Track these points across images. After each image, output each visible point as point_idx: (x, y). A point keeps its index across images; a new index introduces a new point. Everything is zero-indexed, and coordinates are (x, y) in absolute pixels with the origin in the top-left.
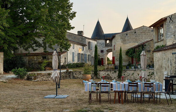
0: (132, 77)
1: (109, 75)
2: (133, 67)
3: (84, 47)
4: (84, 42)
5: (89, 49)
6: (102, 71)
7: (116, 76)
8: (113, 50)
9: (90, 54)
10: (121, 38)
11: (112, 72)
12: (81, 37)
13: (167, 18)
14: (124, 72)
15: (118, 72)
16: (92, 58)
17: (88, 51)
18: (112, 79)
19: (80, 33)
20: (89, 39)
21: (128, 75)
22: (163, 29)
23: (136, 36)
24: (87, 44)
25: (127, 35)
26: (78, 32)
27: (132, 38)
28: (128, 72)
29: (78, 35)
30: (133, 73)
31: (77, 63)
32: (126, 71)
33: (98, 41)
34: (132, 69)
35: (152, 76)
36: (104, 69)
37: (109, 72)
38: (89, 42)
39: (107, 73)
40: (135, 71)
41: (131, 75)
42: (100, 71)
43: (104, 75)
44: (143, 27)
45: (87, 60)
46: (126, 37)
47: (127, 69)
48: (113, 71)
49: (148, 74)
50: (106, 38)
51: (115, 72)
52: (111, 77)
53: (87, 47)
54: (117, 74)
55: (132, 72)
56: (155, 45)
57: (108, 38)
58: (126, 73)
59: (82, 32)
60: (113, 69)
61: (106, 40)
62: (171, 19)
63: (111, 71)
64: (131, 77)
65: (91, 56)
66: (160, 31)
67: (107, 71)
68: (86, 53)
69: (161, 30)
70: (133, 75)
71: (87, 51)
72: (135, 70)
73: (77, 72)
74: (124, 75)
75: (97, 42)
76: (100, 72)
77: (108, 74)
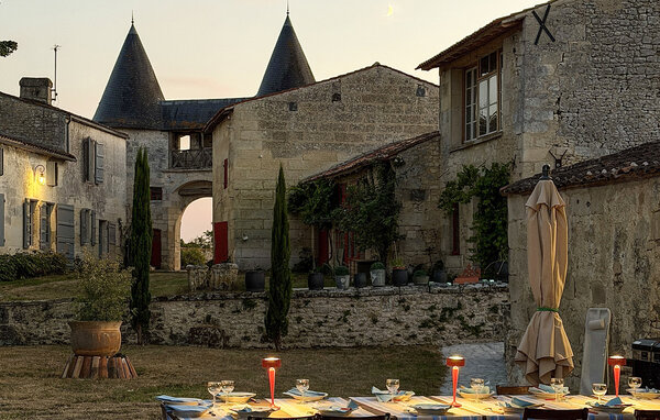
0: (342, 331)
1: (216, 323)
2: (345, 280)
3: (61, 169)
4: (61, 140)
5: (86, 177)
6: (177, 299)
7: (253, 328)
8: (217, 186)
9: (89, 207)
10: (264, 125)
11: (231, 305)
12: (40, 110)
13: (522, 19)
14: (298, 307)
15: (261, 306)
16: (104, 226)
17: (82, 189)
18: (232, 341)
19: (36, 89)
20: (83, 122)
21: (320, 324)
22: (494, 80)
23: (338, 117)
24: (75, 149)
25: (293, 106)
26: (24, 82)
27: (319, 125)
28: (321, 304)
29: (22, 99)
30: (347, 313)
31: (18, 256)
32: (307, 303)
33: (133, 136)
34: (339, 287)
35: (443, 329)
36: (188, 289)
37: (214, 308)
38: (86, 143)
39: (202, 312)
40: (356, 302)
41: (332, 323)
42: (163, 299)
43: (184, 321)
44: (374, 71)
45: (77, 239)
46: (287, 117)
47: (312, 286)
48: (236, 298)
49: (426, 317)
50: (174, 123)
51: (249, 305)
52: (228, 333)
53: (76, 167)
54: (262, 318)
55: (343, 305)
56: (450, 162)
57: (186, 124)
58: (306, 313)
59: (46, 82)
60: (234, 287)
61: (176, 136)
62: (543, 27)
63: (223, 298)
64: (336, 331)
65: (98, 217)
66: (476, 90)
67: (205, 298)
68: (71, 202)
69: (483, 85)
70: (345, 321)
71: (77, 190)
72: (357, 297)
73: (27, 305)
74: (299, 320)
75: (128, 144)
76: (165, 305)
77: (208, 318)
